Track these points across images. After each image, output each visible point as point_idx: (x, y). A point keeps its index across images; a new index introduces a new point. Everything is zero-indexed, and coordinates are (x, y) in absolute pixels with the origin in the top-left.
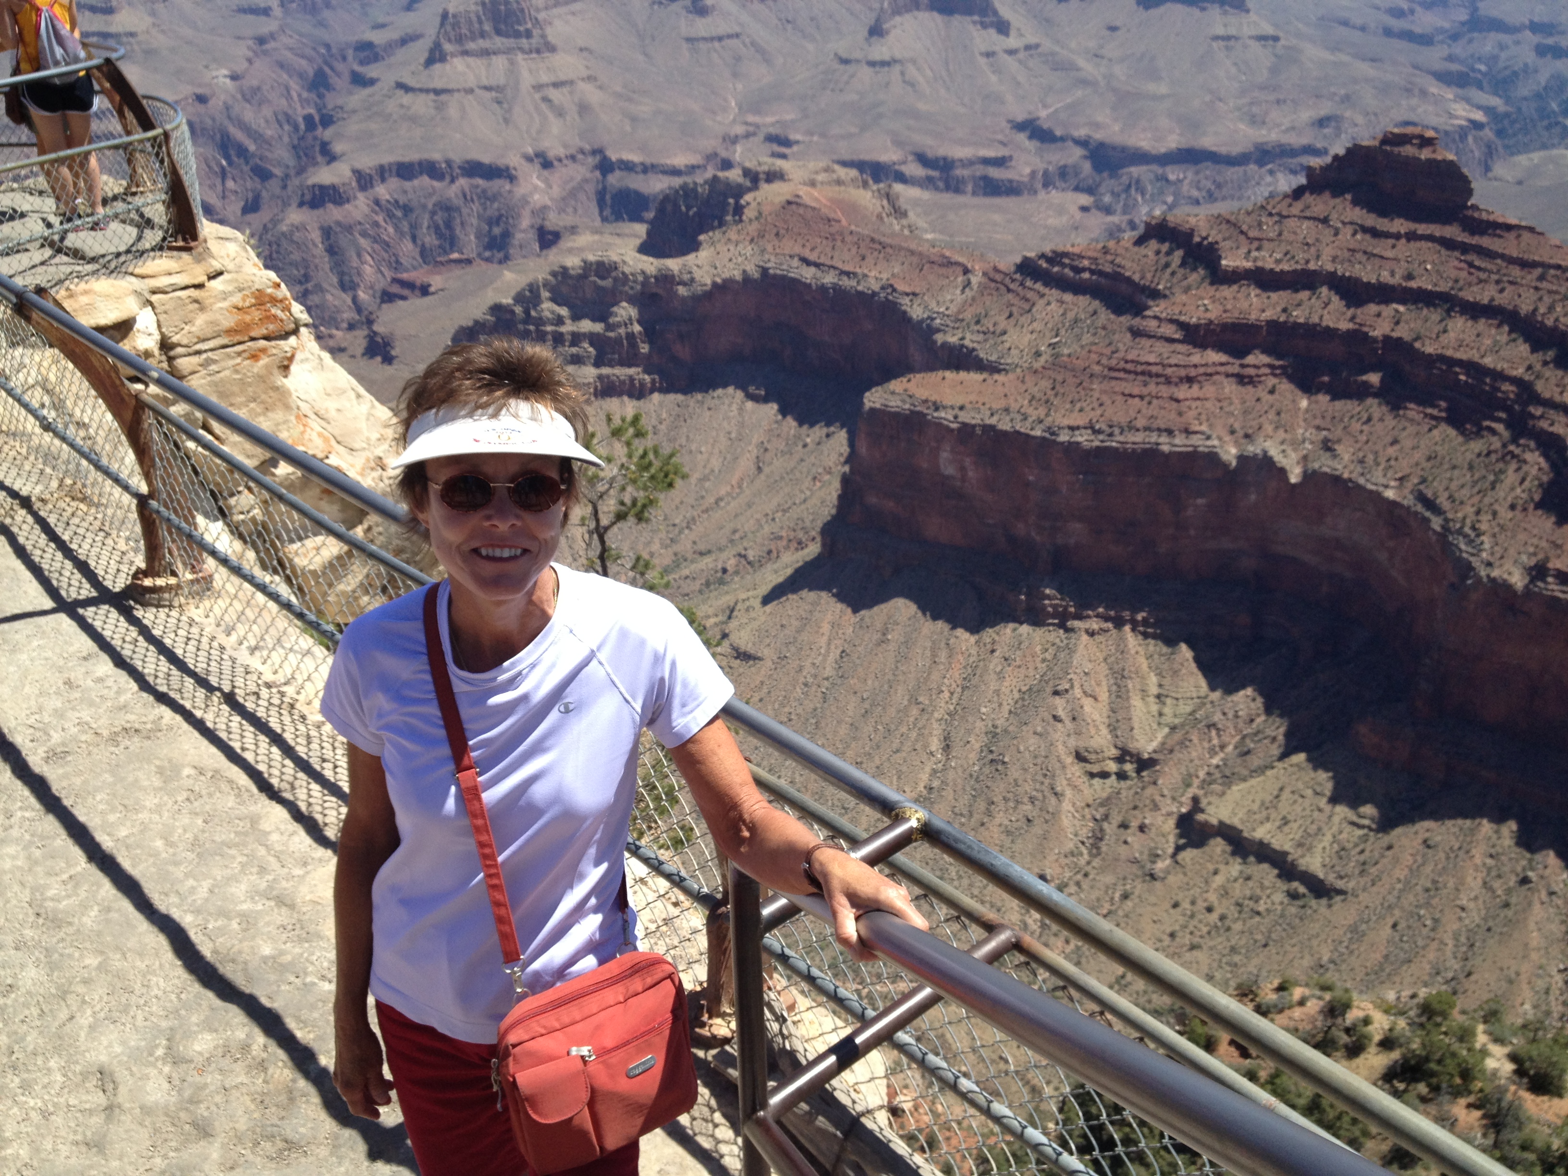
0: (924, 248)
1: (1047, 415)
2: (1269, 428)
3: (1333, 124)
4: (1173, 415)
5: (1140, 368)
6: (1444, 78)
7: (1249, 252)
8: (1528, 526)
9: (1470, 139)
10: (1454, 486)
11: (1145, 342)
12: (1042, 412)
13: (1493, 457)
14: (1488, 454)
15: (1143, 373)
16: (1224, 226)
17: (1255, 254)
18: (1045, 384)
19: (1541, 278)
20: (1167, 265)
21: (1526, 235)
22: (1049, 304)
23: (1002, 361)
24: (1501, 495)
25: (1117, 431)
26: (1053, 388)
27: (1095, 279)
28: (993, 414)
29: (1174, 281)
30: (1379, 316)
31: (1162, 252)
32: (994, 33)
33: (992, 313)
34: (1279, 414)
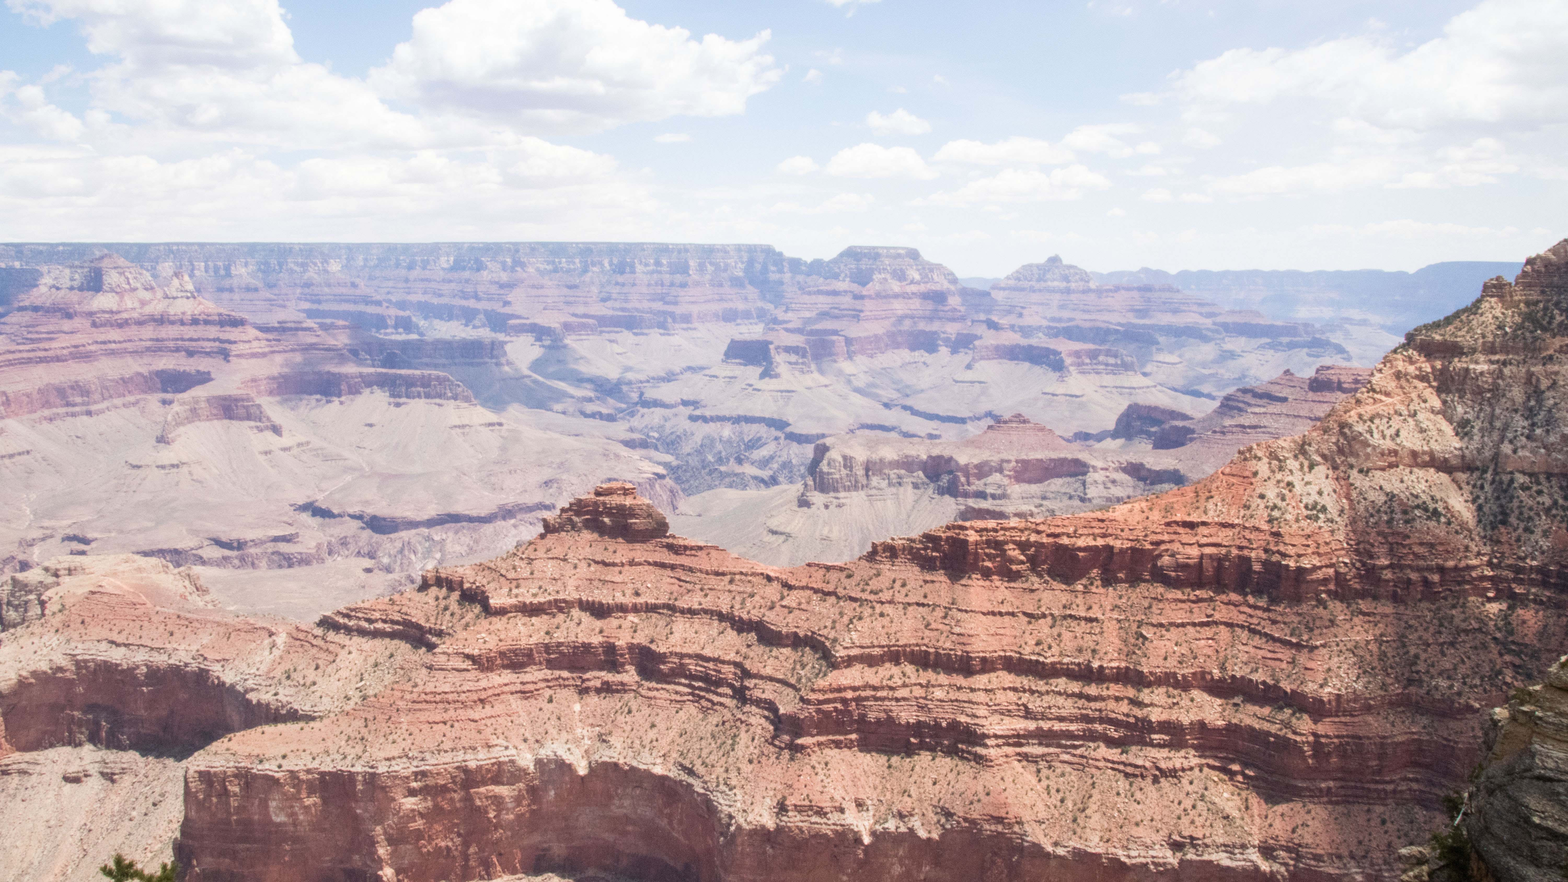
0: (230, 620)
1: (365, 751)
2: (553, 732)
3: (555, 485)
4: (474, 733)
5: (438, 698)
6: (630, 444)
7: (511, 590)
8: (765, 775)
9: (657, 486)
10: (704, 755)
11: (440, 675)
12: (359, 749)
13: (727, 725)
14: (724, 723)
15: (442, 702)
16: (487, 572)
17: (515, 591)
18: (360, 723)
19: (731, 582)
20: (446, 608)
21: (714, 553)
22: (350, 653)
23: (316, 709)
24: (740, 754)
25: (428, 756)
26: (366, 726)
27: (388, 627)
28: (314, 759)
29: (454, 621)
30: (620, 627)
31: (441, 597)
32: (269, 435)
33: (300, 668)
34: (559, 719)
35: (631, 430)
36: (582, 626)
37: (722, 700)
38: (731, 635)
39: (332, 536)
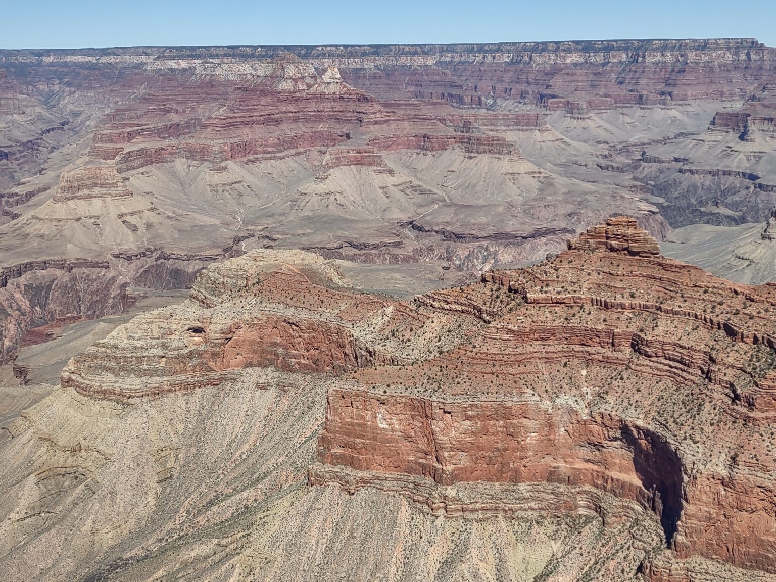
1: (439, 387)
2: (566, 388)
4: (512, 383)
5: (489, 357)
7: (542, 288)
8: (722, 436)
9: (651, 221)
10: (676, 416)
11: (491, 342)
13: (695, 396)
14: (692, 395)
15: (491, 360)
16: (526, 275)
17: (545, 289)
18: (437, 369)
19: (705, 293)
20: (497, 297)
21: (693, 271)
22: (433, 322)
23: (409, 357)
24: (704, 419)
25: (479, 395)
26: (441, 371)
27: (459, 308)
28: (407, 389)
29: (502, 306)
30: (619, 318)
31: (494, 289)
32: (386, 176)
33: (400, 330)
34: (571, 379)
35: (635, 179)
36: (591, 317)
37: (692, 378)
38: (702, 332)
39: (424, 244)
